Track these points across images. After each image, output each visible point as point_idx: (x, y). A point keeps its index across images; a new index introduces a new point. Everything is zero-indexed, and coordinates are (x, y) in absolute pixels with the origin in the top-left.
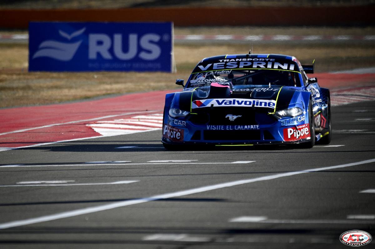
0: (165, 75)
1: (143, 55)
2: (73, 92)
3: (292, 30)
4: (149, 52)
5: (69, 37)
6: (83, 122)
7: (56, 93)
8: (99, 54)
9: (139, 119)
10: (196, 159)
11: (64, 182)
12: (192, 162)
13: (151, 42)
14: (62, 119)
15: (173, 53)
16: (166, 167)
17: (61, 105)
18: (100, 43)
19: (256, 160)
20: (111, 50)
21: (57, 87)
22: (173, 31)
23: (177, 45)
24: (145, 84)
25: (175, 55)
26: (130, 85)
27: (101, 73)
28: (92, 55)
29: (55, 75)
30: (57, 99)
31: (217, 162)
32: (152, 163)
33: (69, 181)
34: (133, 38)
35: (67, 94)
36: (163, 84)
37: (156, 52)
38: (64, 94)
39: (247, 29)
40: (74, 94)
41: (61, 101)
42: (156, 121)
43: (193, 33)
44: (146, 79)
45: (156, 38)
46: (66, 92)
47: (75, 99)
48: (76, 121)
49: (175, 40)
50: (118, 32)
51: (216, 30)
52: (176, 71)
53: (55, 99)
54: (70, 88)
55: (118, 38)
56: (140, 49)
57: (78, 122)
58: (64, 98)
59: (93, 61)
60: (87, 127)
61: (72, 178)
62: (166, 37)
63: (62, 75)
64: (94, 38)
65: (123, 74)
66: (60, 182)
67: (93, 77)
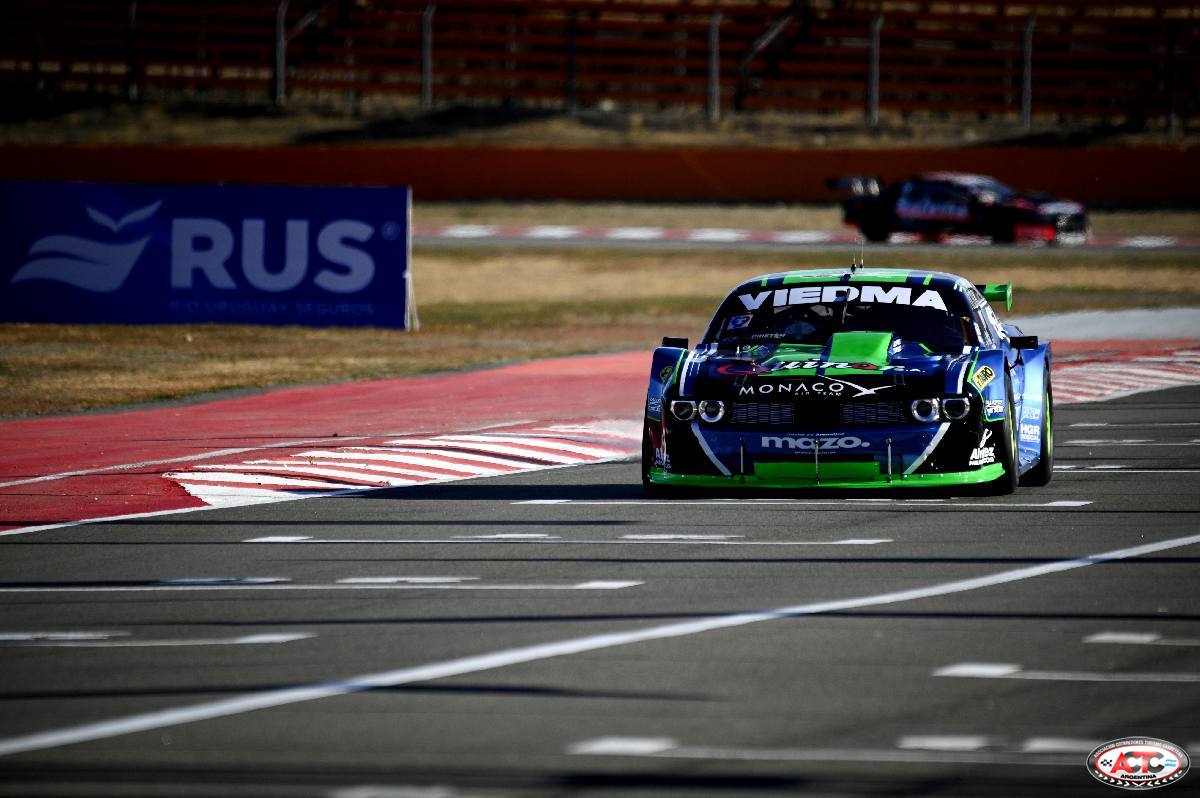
0: (385, 335)
1: (327, 280)
2: (124, 382)
3: (743, 213)
4: (342, 270)
5: (115, 226)
6: (155, 466)
7: (77, 384)
8: (198, 274)
9: (311, 459)
10: (473, 575)
11: (100, 635)
12: (464, 582)
13: (348, 242)
14: (93, 456)
15: (409, 276)
16: (391, 596)
17: (90, 417)
18: (202, 244)
19: (644, 578)
20: (234, 264)
21: (77, 367)
22: (410, 212)
23: (420, 252)
24: (331, 361)
25: (414, 280)
26: (285, 364)
27: (204, 326)
28: (181, 278)
29: (73, 331)
30: (81, 401)
31: (534, 583)
32: (351, 584)
33: (115, 634)
34: (297, 231)
35: (108, 385)
36: (381, 361)
37: (362, 270)
38: (100, 385)
39: (619, 210)
40: (126, 386)
41: (90, 405)
42: (362, 466)
43: (466, 218)
44: (332, 348)
45: (362, 231)
46: (104, 380)
47: (132, 400)
48: (133, 462)
49: (414, 238)
50: (254, 215)
51: (530, 210)
52: (417, 325)
53: (75, 402)
54: (118, 369)
55: (254, 230)
56: (317, 262)
57: (139, 465)
58: (99, 397)
59: (182, 293)
60: (166, 480)
61: (123, 625)
62: (389, 230)
63: (93, 332)
64: (184, 230)
65: (268, 332)
66: (90, 635)
67: (185, 340)
